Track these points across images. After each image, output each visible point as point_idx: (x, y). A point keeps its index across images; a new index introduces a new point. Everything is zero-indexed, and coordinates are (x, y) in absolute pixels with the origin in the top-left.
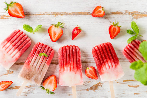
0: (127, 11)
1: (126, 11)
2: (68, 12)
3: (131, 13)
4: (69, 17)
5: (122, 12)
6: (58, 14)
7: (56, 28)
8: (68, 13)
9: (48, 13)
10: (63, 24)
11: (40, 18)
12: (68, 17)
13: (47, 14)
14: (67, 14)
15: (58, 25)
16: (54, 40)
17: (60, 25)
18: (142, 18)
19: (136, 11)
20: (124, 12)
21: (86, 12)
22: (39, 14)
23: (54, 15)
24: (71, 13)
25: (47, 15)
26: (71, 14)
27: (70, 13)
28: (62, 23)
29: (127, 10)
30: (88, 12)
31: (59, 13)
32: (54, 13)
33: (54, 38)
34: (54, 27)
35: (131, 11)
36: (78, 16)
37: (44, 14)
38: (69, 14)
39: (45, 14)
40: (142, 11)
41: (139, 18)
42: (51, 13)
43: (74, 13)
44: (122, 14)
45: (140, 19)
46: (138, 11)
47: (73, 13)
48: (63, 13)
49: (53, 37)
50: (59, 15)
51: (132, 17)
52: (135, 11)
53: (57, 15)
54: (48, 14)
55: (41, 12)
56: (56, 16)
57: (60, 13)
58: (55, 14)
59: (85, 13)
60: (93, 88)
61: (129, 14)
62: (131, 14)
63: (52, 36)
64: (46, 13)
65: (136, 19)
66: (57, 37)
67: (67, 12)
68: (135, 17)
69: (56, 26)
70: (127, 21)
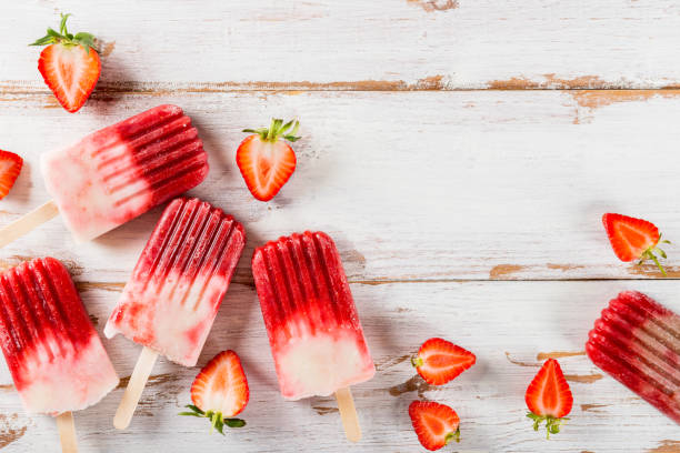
0: (554, 77)
1: (550, 76)
2: (318, 81)
3: (569, 83)
4: (322, 100)
5: (534, 80)
6: (275, 88)
7: (269, 144)
8: (314, 85)
9: (236, 85)
10: (293, 125)
11: (204, 103)
12: (315, 99)
13: (232, 88)
14: (312, 87)
15: (275, 131)
16: (263, 191)
17: (281, 132)
18: (612, 105)
19: (590, 77)
20: (542, 81)
21: (390, 79)
22: (200, 87)
23: (260, 94)
24: (328, 85)
25: (232, 91)
26: (330, 88)
27: (325, 85)
28: (290, 124)
29: (553, 75)
30: (398, 80)
31: (282, 85)
32: (260, 84)
33: (264, 184)
34: (257, 139)
35: (570, 76)
36: (356, 96)
37: (221, 88)
38: (319, 88)
39: (226, 88)
40: (611, 78)
41: (602, 103)
42: (249, 84)
43: (342, 84)
44: (534, 87)
45: (606, 108)
46: (596, 77)
47: (334, 84)
48: (295, 84)
49: (257, 181)
50: (280, 94)
51: (573, 102)
52: (584, 78)
53: (274, 92)
54: (239, 88)
55: (211, 81)
56: (270, 97)
57: (286, 85)
58: (265, 88)
59: (385, 83)
60: (418, 384)
61: (563, 89)
62: (567, 87)
63: (253, 178)
64: (229, 84)
65: (588, 109)
66: (275, 179)
67: (311, 82)
68: (586, 100)
69: (265, 136)
70: (553, 116)
